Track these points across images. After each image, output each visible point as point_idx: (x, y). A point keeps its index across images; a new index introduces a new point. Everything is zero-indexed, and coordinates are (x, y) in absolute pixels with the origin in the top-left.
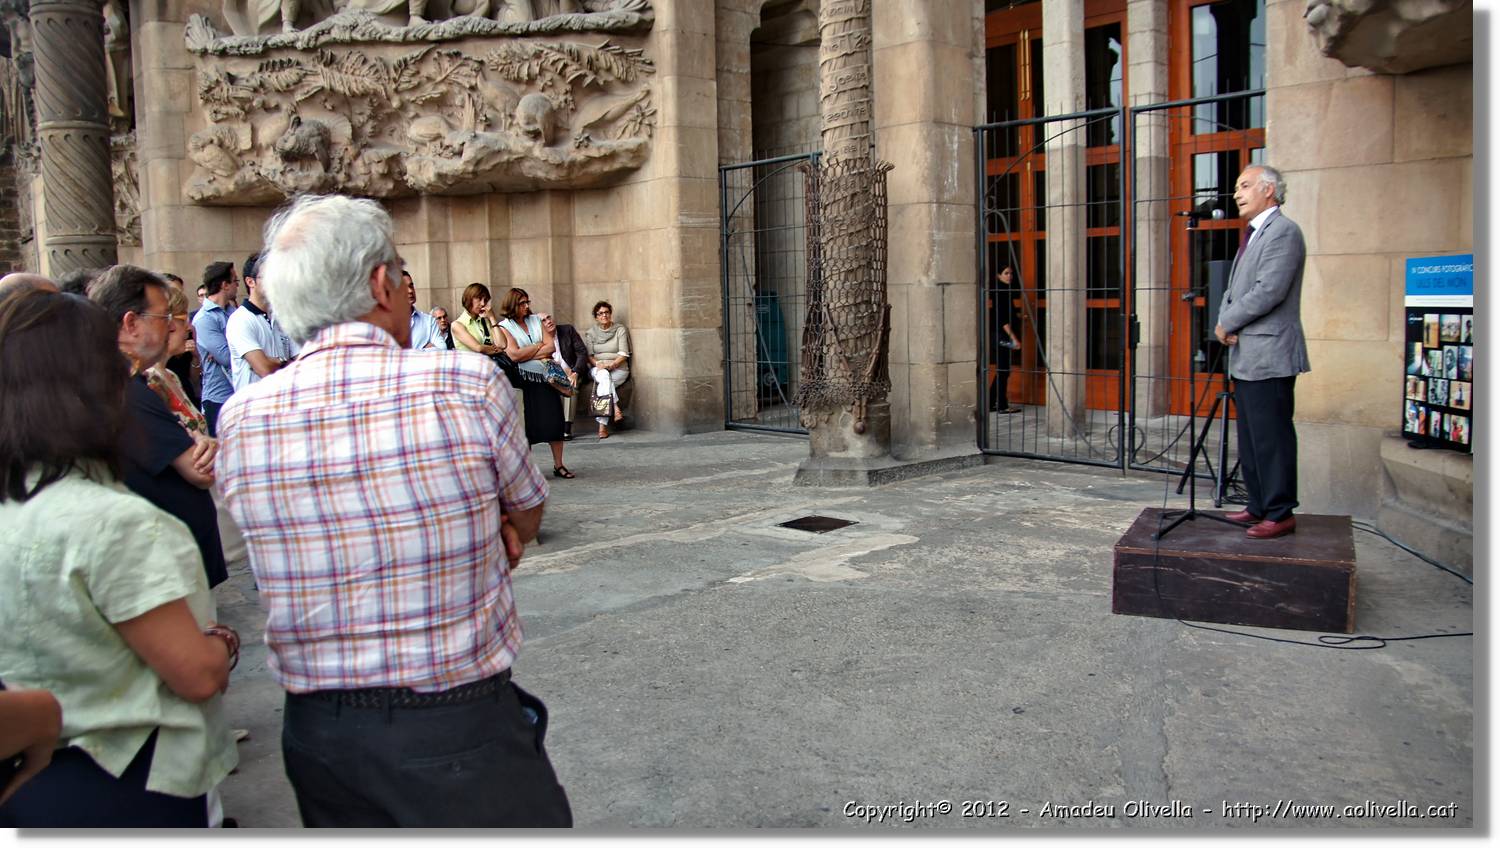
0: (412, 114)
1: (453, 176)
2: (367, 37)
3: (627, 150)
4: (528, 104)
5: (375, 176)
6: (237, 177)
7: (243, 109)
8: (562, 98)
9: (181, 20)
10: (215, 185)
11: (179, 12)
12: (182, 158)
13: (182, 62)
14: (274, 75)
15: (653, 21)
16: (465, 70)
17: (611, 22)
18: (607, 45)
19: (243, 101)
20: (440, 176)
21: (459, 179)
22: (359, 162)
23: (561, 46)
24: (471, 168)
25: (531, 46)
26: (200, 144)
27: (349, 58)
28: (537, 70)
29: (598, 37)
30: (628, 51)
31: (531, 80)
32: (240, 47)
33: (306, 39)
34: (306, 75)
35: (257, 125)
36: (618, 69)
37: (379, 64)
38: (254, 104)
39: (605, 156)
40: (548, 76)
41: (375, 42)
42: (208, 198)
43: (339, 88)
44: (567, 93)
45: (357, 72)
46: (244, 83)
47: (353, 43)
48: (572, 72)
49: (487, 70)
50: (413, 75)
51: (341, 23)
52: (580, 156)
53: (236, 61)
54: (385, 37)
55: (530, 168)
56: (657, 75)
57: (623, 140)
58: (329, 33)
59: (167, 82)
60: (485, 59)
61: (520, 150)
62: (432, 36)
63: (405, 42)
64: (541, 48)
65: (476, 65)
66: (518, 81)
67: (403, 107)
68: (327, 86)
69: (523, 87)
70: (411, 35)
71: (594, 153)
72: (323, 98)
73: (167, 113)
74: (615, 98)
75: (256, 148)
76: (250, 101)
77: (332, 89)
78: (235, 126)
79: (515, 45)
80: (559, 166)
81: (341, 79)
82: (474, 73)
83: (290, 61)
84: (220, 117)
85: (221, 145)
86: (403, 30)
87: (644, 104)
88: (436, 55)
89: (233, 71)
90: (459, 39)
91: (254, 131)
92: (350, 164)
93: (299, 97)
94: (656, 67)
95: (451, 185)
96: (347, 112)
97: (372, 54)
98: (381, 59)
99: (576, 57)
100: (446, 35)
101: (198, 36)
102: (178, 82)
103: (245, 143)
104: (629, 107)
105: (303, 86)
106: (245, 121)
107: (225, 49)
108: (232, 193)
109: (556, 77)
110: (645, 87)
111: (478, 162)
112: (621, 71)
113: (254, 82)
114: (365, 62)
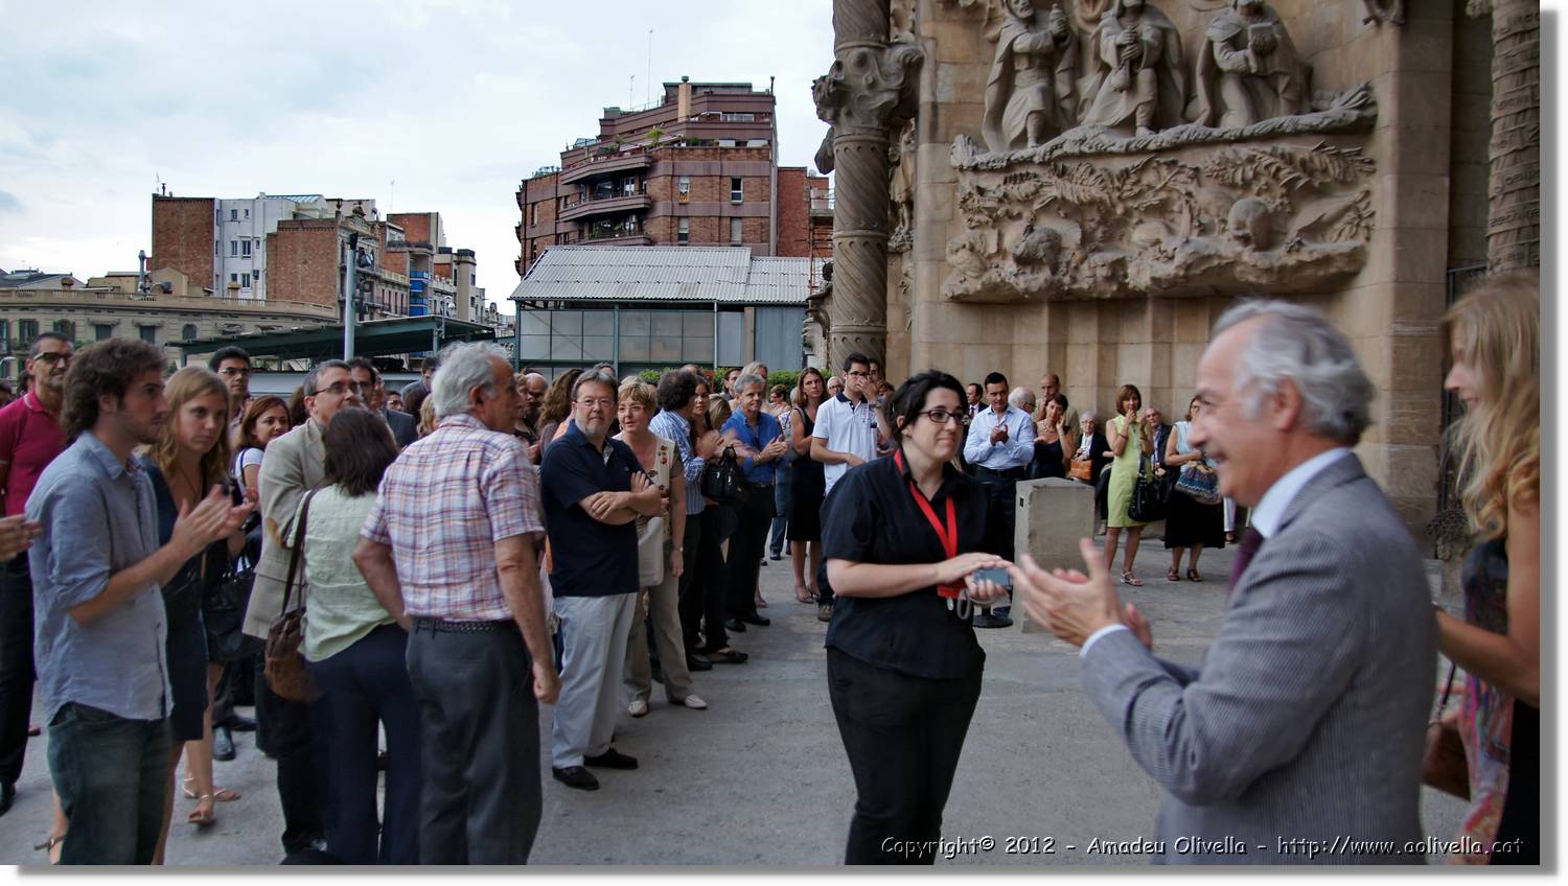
0: (1135, 220)
1: (1166, 280)
2: (1093, 150)
3: (1341, 254)
4: (1241, 209)
5: (1099, 279)
6: (985, 278)
7: (991, 217)
8: (1278, 201)
9: (948, 141)
10: (966, 284)
11: (947, 134)
12: (942, 260)
13: (948, 177)
14: (1017, 186)
15: (1375, 117)
16: (1182, 177)
17: (1326, 122)
18: (1322, 146)
19: (991, 211)
20: (1154, 280)
21: (1173, 282)
22: (1085, 266)
23: (1274, 149)
24: (1181, 273)
25: (1245, 151)
26: (954, 248)
27: (1077, 169)
28: (1250, 174)
29: (1314, 138)
30: (1345, 151)
31: (1246, 185)
32: (988, 163)
33: (1042, 154)
34: (1041, 186)
35: (1003, 231)
36: (1335, 170)
37: (1104, 174)
38: (999, 213)
39: (1318, 260)
40: (1263, 180)
41: (1102, 154)
42: (959, 296)
43: (1069, 197)
44: (1282, 196)
45: (1085, 183)
46: (991, 194)
47: (1082, 155)
48: (1286, 175)
49: (1203, 176)
50: (1135, 184)
51: (1072, 138)
52: (1291, 260)
53: (986, 175)
54: (1109, 149)
55: (1242, 272)
56: (1377, 172)
57: (1339, 243)
58: (1061, 147)
59: (934, 196)
60: (1201, 166)
61: (1230, 255)
62: (1152, 146)
63: (1128, 153)
64: (1254, 153)
65: (1191, 173)
66: (1233, 186)
67: (1128, 213)
68: (1059, 196)
69: (1240, 192)
70: (1132, 146)
71: (1305, 257)
72: (1057, 206)
73: (933, 222)
74: (1331, 200)
75: (1001, 252)
76: (995, 210)
77: (1063, 199)
78: (986, 232)
79: (1229, 152)
80: (1269, 270)
81: (1071, 189)
82: (1189, 180)
83: (1028, 174)
84: (973, 224)
85: (972, 249)
86: (1126, 140)
87: (1362, 205)
88: (1155, 164)
89: (983, 185)
90: (1177, 147)
91: (1000, 236)
92: (1076, 268)
93: (1036, 206)
94: (1377, 166)
95: (1166, 289)
96: (1079, 219)
97: (1099, 165)
98: (1106, 170)
99: (1289, 159)
100: (1164, 145)
101: (960, 154)
102: (942, 194)
103: (992, 249)
104: (1347, 209)
105: (1040, 196)
106: (993, 227)
107: (976, 165)
108: (979, 292)
109: (1271, 181)
110: (1364, 187)
111: (1188, 267)
112: (1337, 171)
113: (999, 194)
114: (1092, 172)
